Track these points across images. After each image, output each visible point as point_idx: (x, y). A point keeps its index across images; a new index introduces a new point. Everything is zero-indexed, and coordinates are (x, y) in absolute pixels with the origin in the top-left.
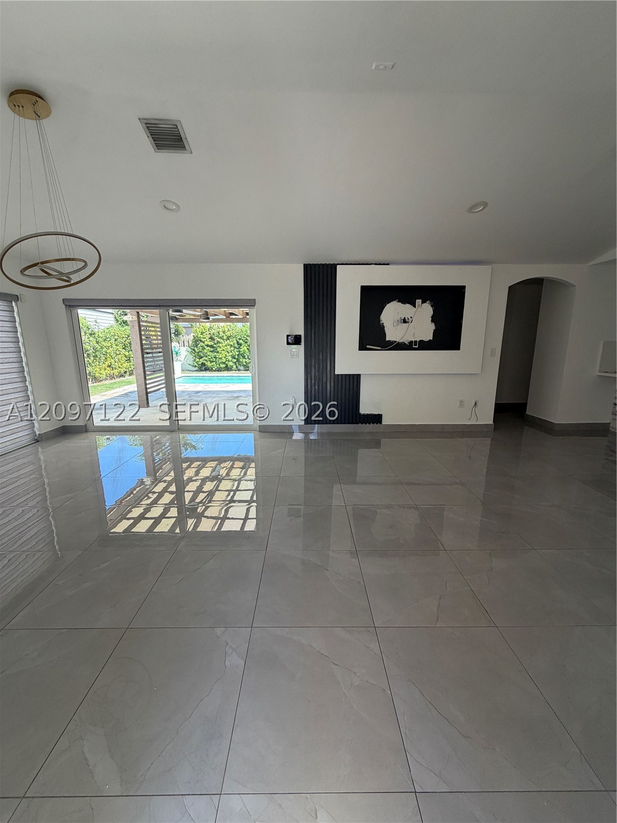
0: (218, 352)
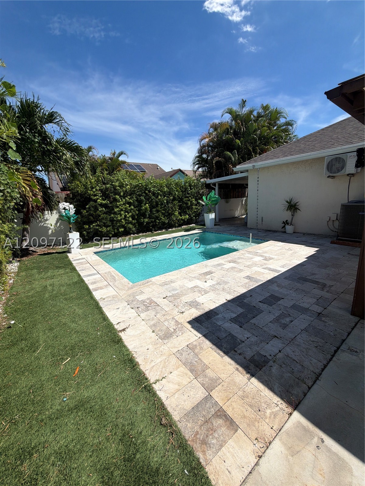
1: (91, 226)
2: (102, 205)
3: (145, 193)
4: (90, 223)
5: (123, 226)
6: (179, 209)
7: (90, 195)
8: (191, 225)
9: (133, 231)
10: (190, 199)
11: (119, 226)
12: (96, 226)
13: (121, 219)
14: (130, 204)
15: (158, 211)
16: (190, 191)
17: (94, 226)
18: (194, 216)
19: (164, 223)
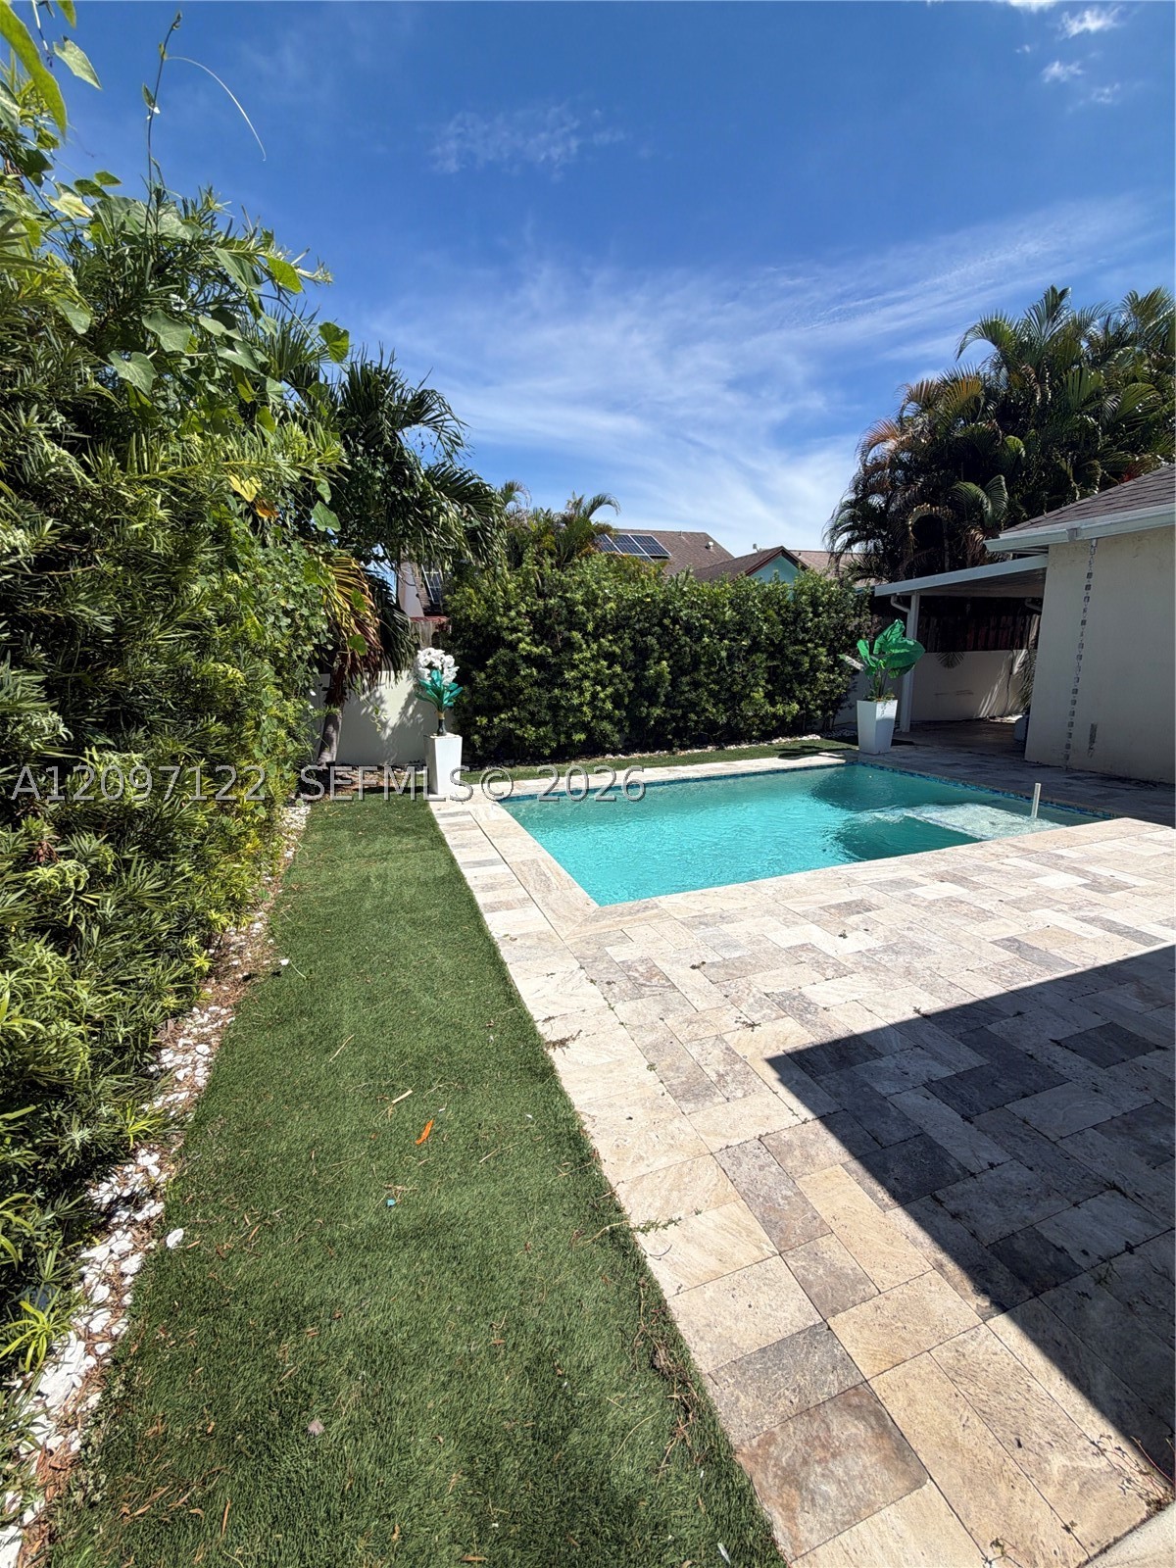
0: (565, 685)
1: (496, 720)
2: (529, 660)
3: (660, 624)
4: (492, 710)
5: (585, 727)
6: (767, 682)
7: (499, 629)
8: (805, 738)
9: (612, 743)
10: (808, 649)
11: (574, 725)
12: (510, 720)
13: (581, 705)
14: (611, 658)
15: (696, 685)
16: (811, 620)
17: (502, 720)
18: (818, 707)
19: (712, 726)
